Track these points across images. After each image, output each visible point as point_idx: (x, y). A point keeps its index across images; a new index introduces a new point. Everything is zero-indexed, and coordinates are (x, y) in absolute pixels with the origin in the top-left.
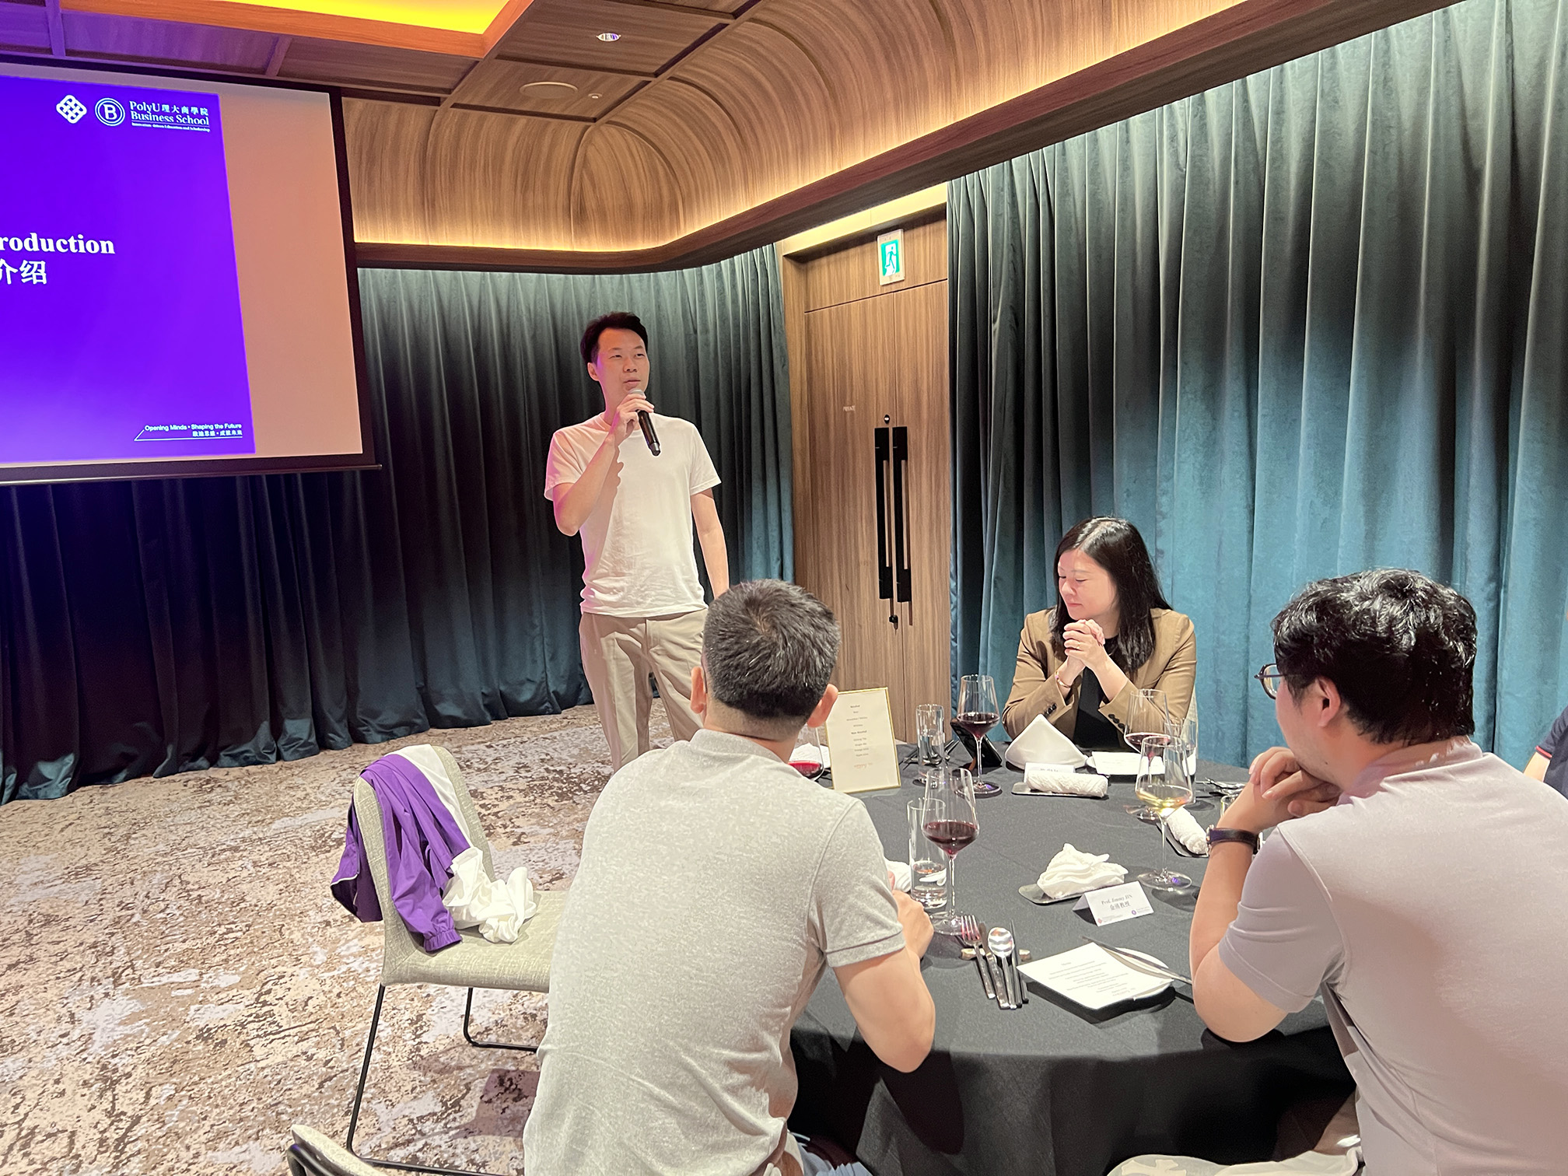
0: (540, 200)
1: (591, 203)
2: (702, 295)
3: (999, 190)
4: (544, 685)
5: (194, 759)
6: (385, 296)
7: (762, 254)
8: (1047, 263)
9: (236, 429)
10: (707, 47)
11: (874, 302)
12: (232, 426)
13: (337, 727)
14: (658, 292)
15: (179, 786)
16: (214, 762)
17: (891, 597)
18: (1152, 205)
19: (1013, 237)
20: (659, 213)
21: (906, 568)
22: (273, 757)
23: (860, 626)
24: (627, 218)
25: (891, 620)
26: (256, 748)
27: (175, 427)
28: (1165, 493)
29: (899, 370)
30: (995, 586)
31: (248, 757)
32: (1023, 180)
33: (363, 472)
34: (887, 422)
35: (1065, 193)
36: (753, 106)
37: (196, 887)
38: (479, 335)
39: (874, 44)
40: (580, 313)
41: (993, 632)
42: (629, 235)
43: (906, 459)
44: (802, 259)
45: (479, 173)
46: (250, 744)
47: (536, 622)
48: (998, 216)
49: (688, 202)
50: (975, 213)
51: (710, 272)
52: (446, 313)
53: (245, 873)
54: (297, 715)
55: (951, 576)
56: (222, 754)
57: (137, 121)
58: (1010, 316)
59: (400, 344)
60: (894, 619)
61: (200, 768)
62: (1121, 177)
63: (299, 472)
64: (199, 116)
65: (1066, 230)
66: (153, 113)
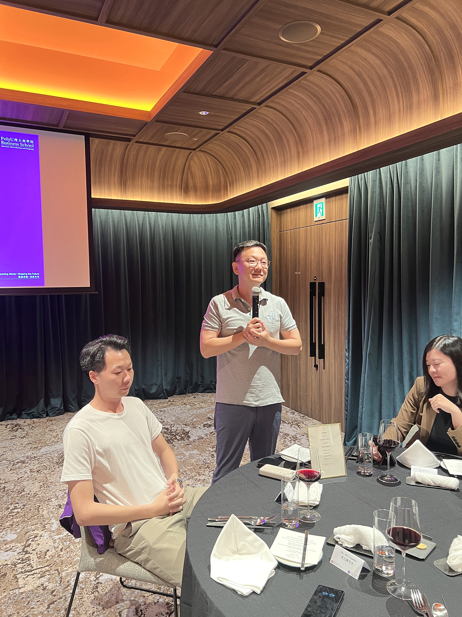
0: (170, 182)
1: (191, 184)
2: (235, 223)
3: (374, 181)
4: (161, 386)
5: (11, 415)
6: (103, 220)
7: (262, 207)
8: (397, 214)
9: (37, 275)
10: (246, 118)
11: (311, 229)
12: (35, 274)
13: (73, 402)
14: (217, 222)
15: (4, 427)
16: (19, 416)
17: (315, 356)
18: (451, 189)
19: (380, 202)
20: (219, 189)
21: (322, 344)
22: (45, 415)
23: (300, 368)
24: (206, 190)
25: (315, 367)
26: (38, 411)
27: (11, 274)
28: (456, 321)
29: (322, 257)
30: (369, 358)
31: (34, 415)
32: (386, 177)
33: (90, 295)
34: (315, 280)
35: (407, 182)
36: (263, 144)
37: (4, 482)
38: (142, 238)
39: (321, 117)
40: (184, 229)
41: (368, 378)
42: (206, 198)
43: (324, 296)
44: (279, 210)
45: (145, 171)
46: (35, 408)
47: (159, 359)
48: (373, 192)
49: (232, 184)
50: (363, 192)
51: (239, 214)
52: (129, 228)
53: (26, 476)
54: (57, 397)
55: (346, 350)
56: (23, 413)
57: (4, 145)
58: (378, 236)
59: (109, 241)
60: (316, 366)
61: (13, 419)
62: (435, 176)
63: (63, 294)
64: (30, 143)
65: (407, 199)
66: (10, 142)
